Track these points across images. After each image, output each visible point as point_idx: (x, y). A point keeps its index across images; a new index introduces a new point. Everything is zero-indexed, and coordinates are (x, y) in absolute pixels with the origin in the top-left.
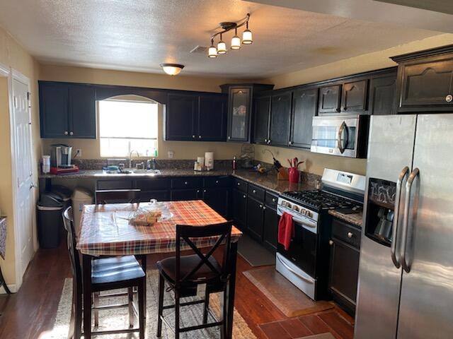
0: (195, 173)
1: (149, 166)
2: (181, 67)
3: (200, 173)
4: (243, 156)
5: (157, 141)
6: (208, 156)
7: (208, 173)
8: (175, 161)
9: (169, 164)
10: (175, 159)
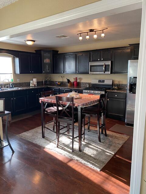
0: (31, 88)
1: (11, 86)
2: (34, 41)
3: (34, 87)
4: (46, 80)
5: (12, 74)
6: (35, 80)
7: (36, 87)
8: (21, 83)
9: (18, 85)
10: (20, 82)
